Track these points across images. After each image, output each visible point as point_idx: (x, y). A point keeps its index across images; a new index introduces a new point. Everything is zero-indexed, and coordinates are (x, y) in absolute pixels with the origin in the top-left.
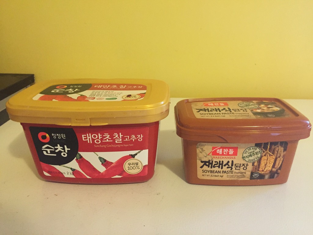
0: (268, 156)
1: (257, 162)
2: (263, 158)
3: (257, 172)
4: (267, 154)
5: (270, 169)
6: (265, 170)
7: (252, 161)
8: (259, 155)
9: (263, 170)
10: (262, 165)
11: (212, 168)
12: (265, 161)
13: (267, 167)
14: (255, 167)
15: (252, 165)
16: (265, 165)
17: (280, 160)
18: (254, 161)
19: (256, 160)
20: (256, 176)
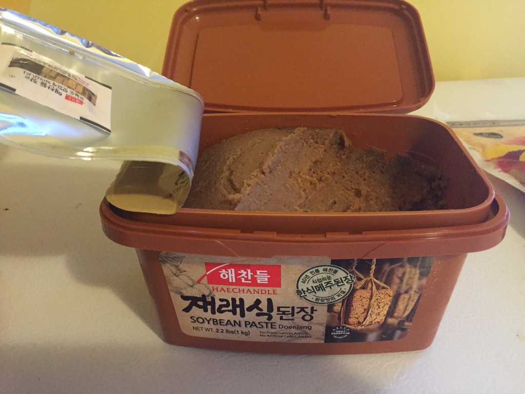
0: (372, 289)
1: (341, 304)
2: (358, 294)
3: (343, 327)
4: (370, 285)
5: (381, 318)
6: (367, 322)
7: (325, 301)
8: (346, 287)
9: (359, 323)
10: (357, 311)
11: (215, 314)
12: (364, 300)
13: (371, 314)
14: (337, 315)
15: (328, 311)
16: (365, 310)
17: (410, 298)
18: (331, 301)
19: (337, 298)
20: (340, 335)
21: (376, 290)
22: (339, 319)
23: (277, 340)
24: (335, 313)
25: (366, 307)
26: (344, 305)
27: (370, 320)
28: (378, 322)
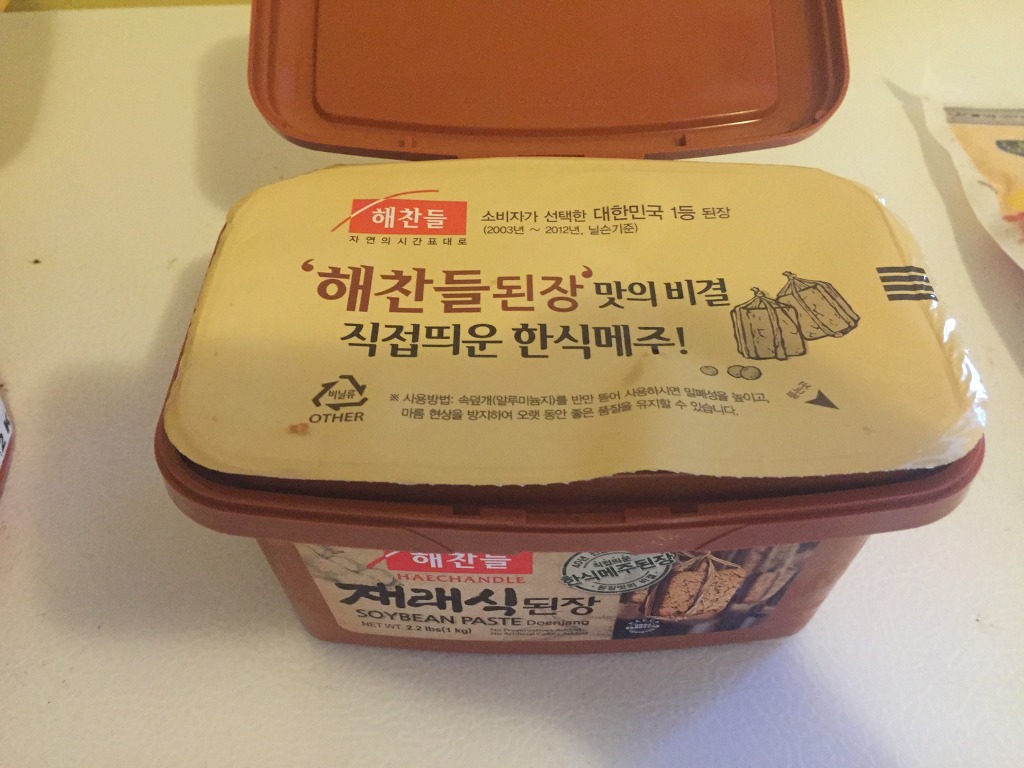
0: (707, 570)
1: (646, 592)
2: (678, 580)
3: (649, 619)
4: (704, 565)
6: (693, 611)
7: (617, 589)
8: (659, 570)
9: (679, 613)
10: (676, 599)
11: (404, 607)
12: (691, 585)
13: (702, 601)
14: (638, 606)
15: (621, 601)
16: (691, 597)
17: (776, 578)
18: (627, 588)
19: (638, 584)
20: (643, 629)
21: (714, 571)
22: (642, 610)
23: (523, 638)
24: (636, 603)
25: (693, 593)
26: (653, 593)
27: (701, 608)
28: (715, 610)
